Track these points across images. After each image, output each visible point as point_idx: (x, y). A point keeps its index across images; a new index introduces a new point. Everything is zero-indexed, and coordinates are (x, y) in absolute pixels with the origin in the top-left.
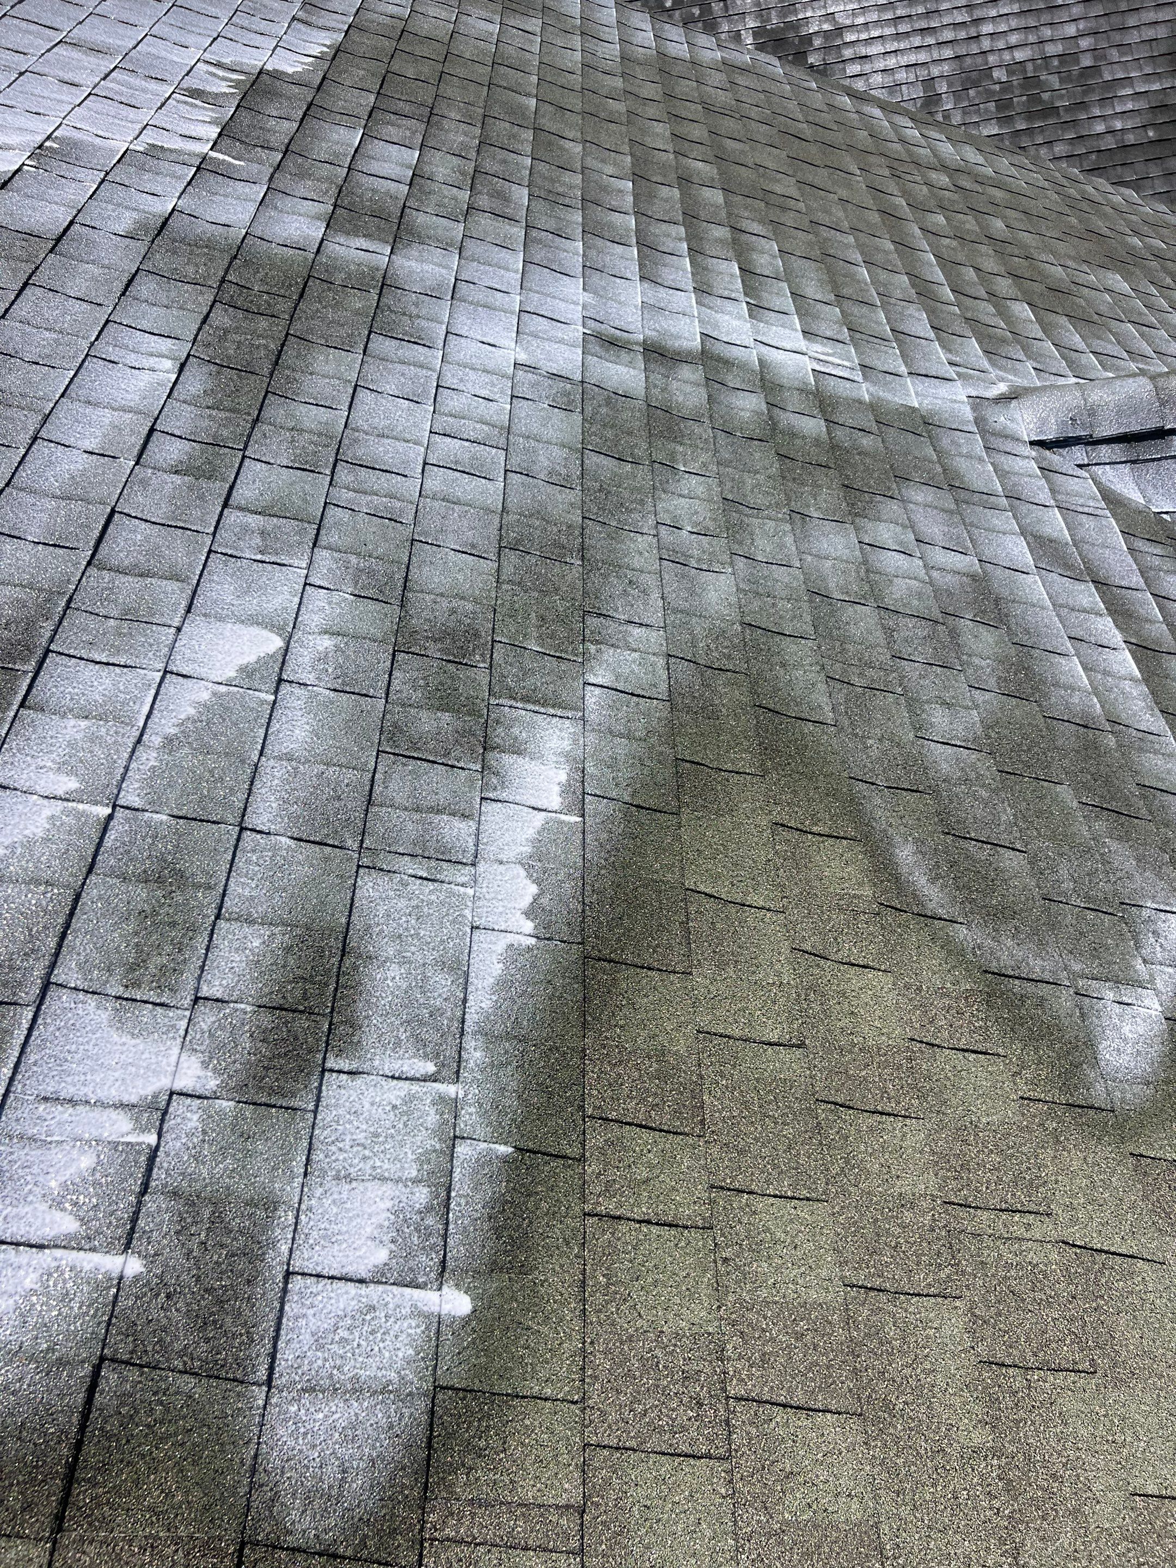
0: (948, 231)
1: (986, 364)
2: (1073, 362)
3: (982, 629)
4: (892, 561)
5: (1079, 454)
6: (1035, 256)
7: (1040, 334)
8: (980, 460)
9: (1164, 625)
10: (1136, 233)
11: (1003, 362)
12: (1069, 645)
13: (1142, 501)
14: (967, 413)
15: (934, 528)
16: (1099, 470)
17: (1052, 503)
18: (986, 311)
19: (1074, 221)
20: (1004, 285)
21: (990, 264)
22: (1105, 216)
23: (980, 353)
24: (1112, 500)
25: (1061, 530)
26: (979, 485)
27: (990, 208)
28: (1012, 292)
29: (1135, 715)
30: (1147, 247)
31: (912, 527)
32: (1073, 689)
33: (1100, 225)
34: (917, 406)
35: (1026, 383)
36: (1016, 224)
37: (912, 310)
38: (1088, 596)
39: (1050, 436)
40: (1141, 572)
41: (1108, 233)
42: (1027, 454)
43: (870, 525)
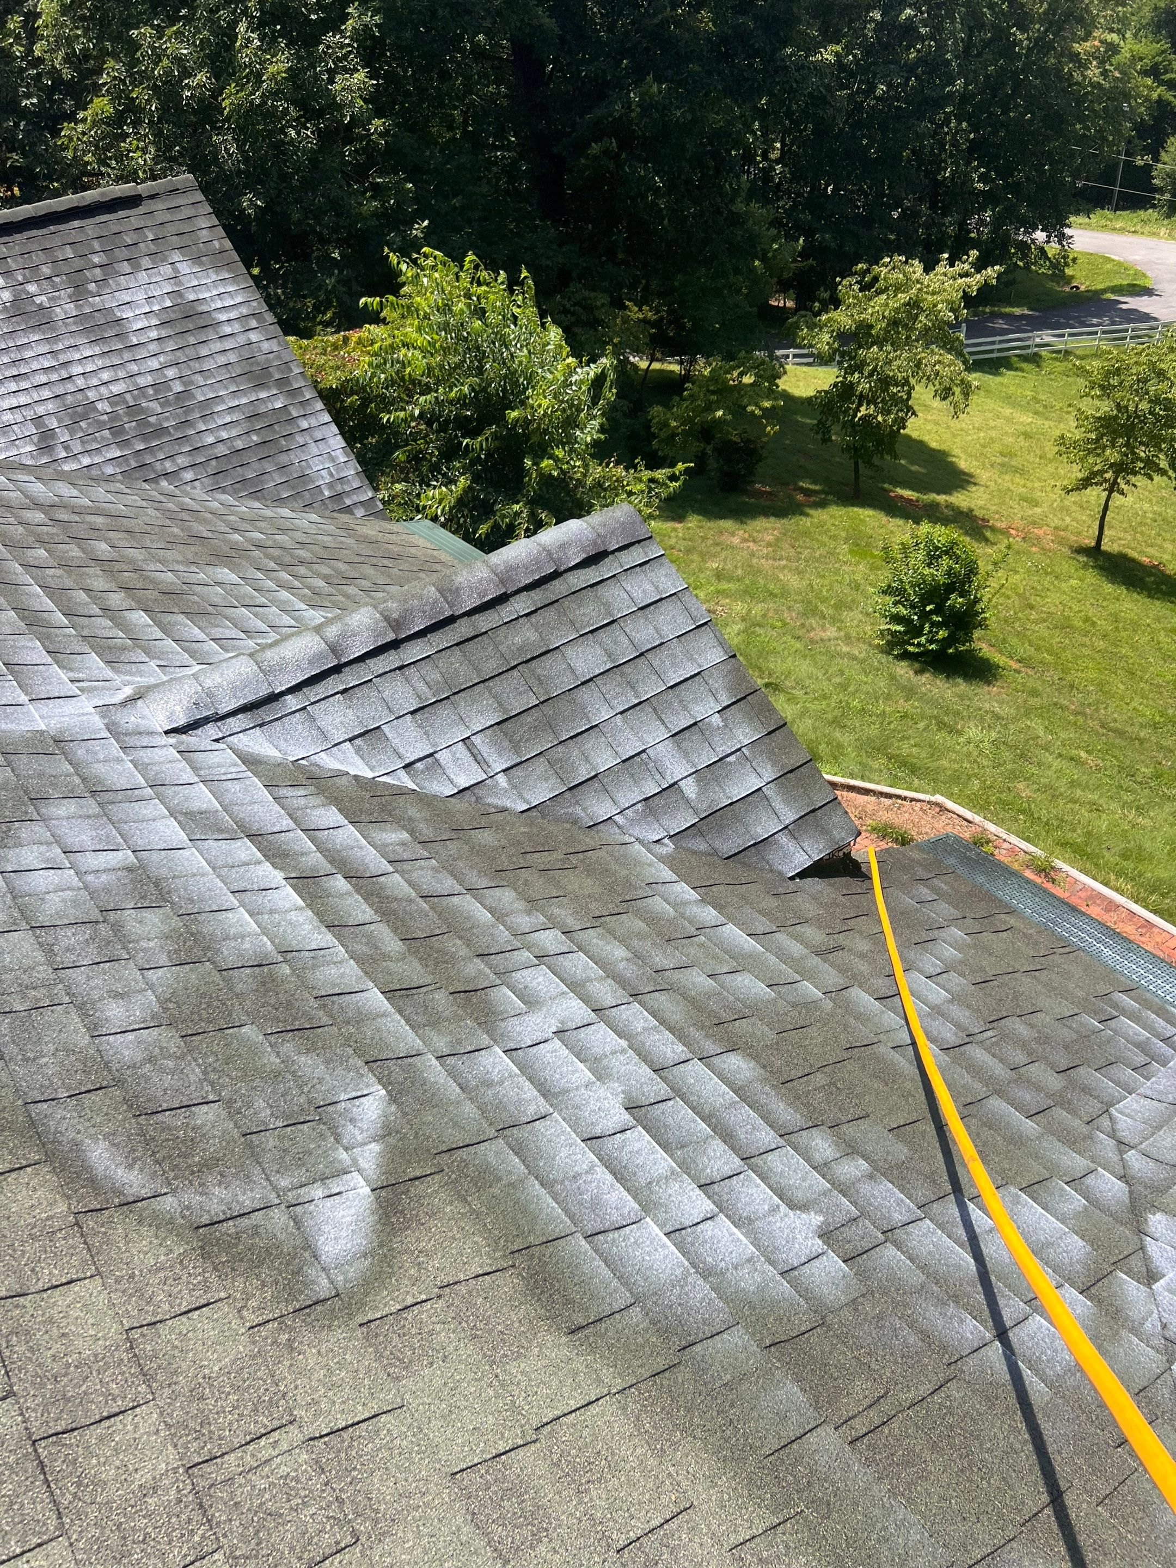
0: (52, 563)
1: (109, 673)
2: (196, 652)
3: (146, 914)
4: (42, 880)
5: (211, 731)
6: (145, 567)
7: (160, 634)
8: (119, 760)
9: (318, 854)
10: (236, 530)
11: (128, 667)
12: (233, 899)
13: (279, 755)
14: (98, 722)
15: (81, 835)
16: (233, 739)
17: (196, 779)
18: (103, 626)
19: (176, 530)
20: (117, 599)
21: (99, 583)
22: (205, 521)
23: (102, 664)
24: (251, 761)
25: (210, 801)
26: (122, 783)
27: (94, 534)
28: (126, 605)
29: (304, 938)
30: (249, 540)
31: (57, 842)
32: (243, 937)
33: (202, 530)
34: (44, 728)
35: (152, 681)
36: (122, 544)
37: (23, 641)
38: (245, 850)
39: (182, 721)
40: (290, 815)
41: (210, 535)
42: (163, 743)
43: (11, 854)
